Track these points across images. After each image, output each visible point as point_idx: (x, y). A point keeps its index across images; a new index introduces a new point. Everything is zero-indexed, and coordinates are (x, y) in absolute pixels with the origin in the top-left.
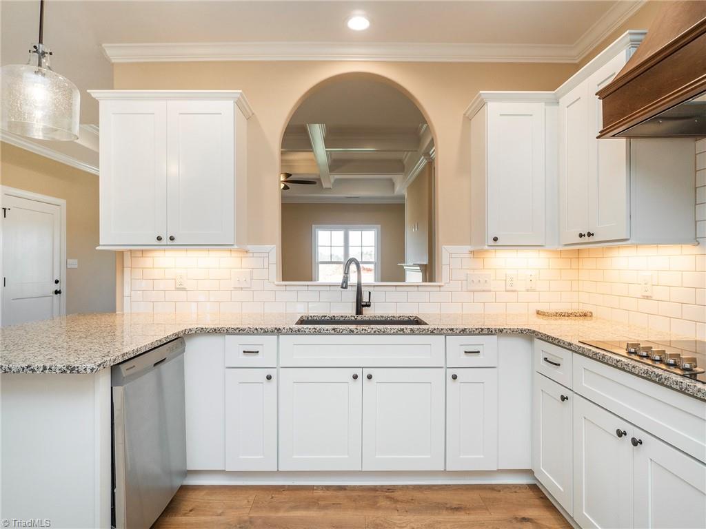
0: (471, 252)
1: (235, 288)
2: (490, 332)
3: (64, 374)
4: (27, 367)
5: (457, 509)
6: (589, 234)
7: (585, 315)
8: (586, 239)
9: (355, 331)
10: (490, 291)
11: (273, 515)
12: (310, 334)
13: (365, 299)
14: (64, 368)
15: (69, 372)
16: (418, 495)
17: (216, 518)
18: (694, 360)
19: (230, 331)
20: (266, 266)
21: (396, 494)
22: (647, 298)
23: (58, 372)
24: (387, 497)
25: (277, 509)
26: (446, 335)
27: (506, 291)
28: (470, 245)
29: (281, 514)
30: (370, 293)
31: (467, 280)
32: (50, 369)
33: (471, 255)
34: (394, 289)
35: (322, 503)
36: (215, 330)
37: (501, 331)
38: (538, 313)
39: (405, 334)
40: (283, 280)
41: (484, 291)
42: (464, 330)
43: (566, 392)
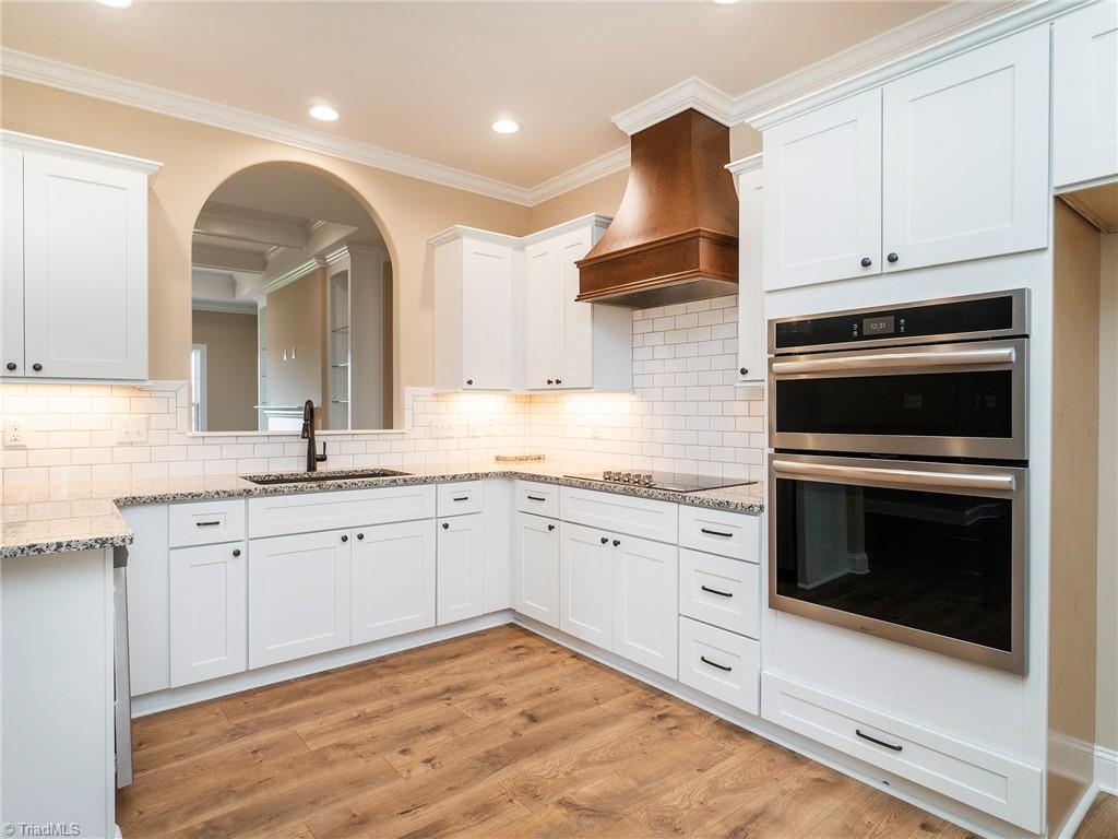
0: (435, 395)
1: (118, 443)
2: (477, 477)
3: (90, 550)
5: (457, 656)
6: (558, 382)
7: (539, 458)
8: (554, 385)
9: (344, 486)
10: (453, 437)
11: (262, 715)
12: (290, 493)
13: (319, 451)
14: (92, 542)
16: (410, 657)
17: (186, 739)
18: (650, 477)
19: (178, 498)
20: (172, 410)
21: (390, 662)
23: (81, 548)
24: (382, 667)
25: (265, 709)
26: (437, 483)
27: (468, 437)
28: (433, 386)
29: (272, 711)
30: (325, 444)
31: (430, 426)
33: (434, 399)
34: (350, 438)
35: (314, 690)
36: (155, 498)
37: (487, 475)
38: (497, 458)
39: (397, 485)
40: (209, 430)
41: (445, 438)
42: (454, 477)
43: (552, 523)
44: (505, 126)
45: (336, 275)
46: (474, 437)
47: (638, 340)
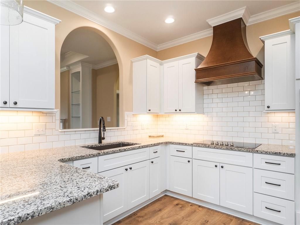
2: (160, 144)
4: (87, 194)
7: (163, 136)
8: (178, 111)
9: (126, 150)
10: (138, 129)
15: (110, 189)
19: (77, 158)
20: (54, 121)
22: (187, 129)
26: (150, 147)
27: (142, 129)
30: (104, 133)
31: (132, 126)
32: (100, 191)
38: (150, 136)
39: (140, 148)
41: (136, 130)
42: (154, 144)
43: (189, 160)
44: (170, 20)
45: (74, 73)
46: (143, 129)
47: (205, 97)
